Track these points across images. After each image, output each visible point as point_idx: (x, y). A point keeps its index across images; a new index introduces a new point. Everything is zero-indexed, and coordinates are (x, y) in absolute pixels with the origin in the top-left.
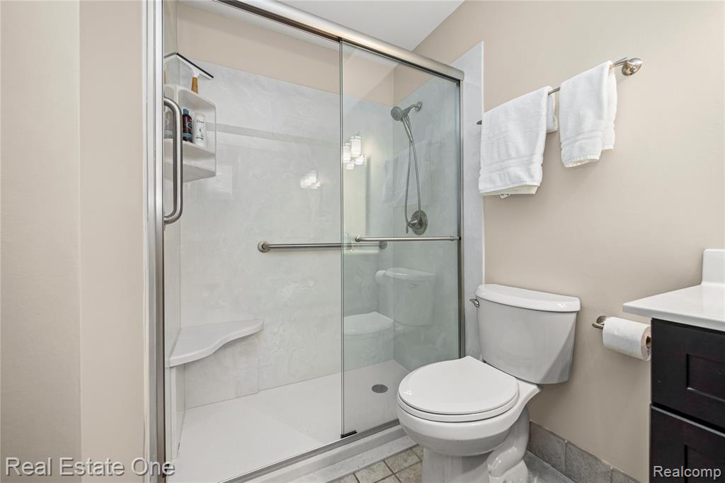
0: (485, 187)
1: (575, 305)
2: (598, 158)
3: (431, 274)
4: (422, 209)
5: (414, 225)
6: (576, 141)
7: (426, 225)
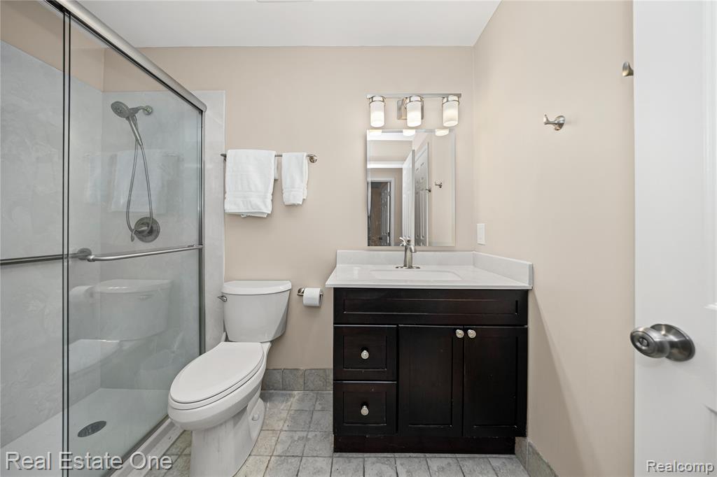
0: (230, 207)
1: (288, 286)
2: (301, 203)
3: (166, 281)
4: (154, 217)
5: (141, 232)
6: (292, 191)
7: (158, 232)
